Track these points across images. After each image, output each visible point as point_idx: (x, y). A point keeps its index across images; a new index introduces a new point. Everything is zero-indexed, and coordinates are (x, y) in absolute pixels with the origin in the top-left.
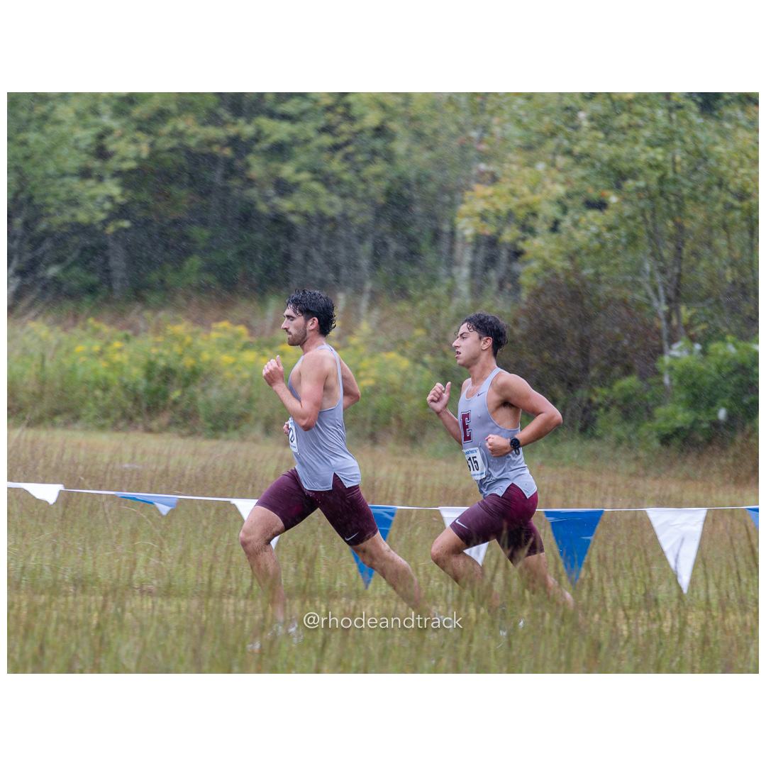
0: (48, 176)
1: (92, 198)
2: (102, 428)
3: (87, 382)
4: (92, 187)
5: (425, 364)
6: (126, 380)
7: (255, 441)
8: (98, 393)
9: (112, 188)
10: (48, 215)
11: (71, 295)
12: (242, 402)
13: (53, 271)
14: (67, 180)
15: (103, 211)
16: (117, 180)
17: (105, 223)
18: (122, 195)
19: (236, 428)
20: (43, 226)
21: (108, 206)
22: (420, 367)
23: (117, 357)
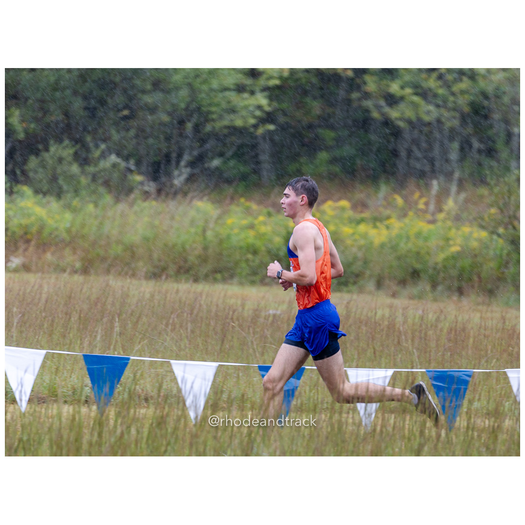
0: (212, 90)
1: (246, 107)
2: (253, 283)
3: (241, 248)
4: (246, 99)
5: (499, 235)
6: (270, 246)
7: (370, 293)
8: (250, 256)
9: (262, 100)
10: (213, 120)
11: (229, 181)
12: (360, 263)
13: (216, 163)
14: (227, 93)
15: (255, 117)
16: (266, 93)
17: (255, 126)
18: (269, 105)
19: (355, 283)
20: (208, 128)
21: (258, 113)
22: (495, 237)
23: (263, 229)
